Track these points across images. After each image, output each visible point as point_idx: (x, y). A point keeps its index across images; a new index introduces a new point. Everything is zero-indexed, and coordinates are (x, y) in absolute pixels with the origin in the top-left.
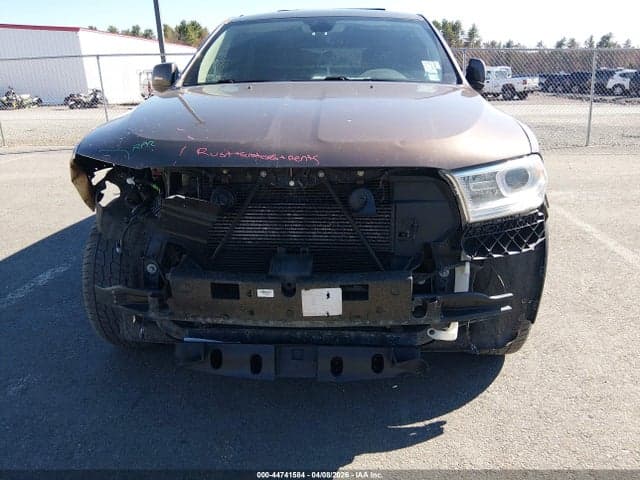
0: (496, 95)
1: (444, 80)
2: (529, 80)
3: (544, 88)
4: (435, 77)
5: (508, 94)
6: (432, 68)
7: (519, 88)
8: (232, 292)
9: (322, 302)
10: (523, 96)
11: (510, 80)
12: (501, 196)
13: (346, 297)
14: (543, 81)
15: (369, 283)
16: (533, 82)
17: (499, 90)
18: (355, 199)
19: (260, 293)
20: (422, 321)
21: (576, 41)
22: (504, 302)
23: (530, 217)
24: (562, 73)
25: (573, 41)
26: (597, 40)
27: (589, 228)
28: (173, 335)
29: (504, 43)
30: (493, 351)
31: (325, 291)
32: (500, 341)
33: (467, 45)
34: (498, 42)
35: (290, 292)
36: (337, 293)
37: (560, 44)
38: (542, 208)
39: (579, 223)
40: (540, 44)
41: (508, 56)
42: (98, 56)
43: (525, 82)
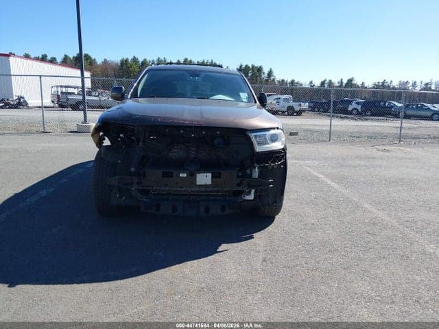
0: (283, 112)
1: (249, 101)
2: (303, 104)
3: (312, 109)
4: (245, 100)
5: (290, 111)
6: (244, 96)
7: (297, 108)
8: (170, 175)
9: (204, 179)
10: (299, 113)
11: (291, 103)
12: (268, 144)
13: (213, 177)
14: (312, 105)
15: (222, 172)
16: (305, 105)
17: (285, 109)
18: (216, 142)
19: (181, 175)
20: (240, 189)
21: (333, 81)
22: (271, 183)
23: (278, 152)
24: (324, 101)
25: (330, 81)
26: (345, 81)
27: (320, 176)
28: (139, 199)
29: (289, 81)
30: (271, 215)
31: (205, 174)
32: (270, 203)
33: (267, 80)
34: (286, 80)
35: (192, 175)
36: (210, 175)
37: (323, 83)
38: (283, 149)
39: (316, 174)
40: (311, 82)
41: (291, 89)
42: (40, 76)
43: (300, 105)
